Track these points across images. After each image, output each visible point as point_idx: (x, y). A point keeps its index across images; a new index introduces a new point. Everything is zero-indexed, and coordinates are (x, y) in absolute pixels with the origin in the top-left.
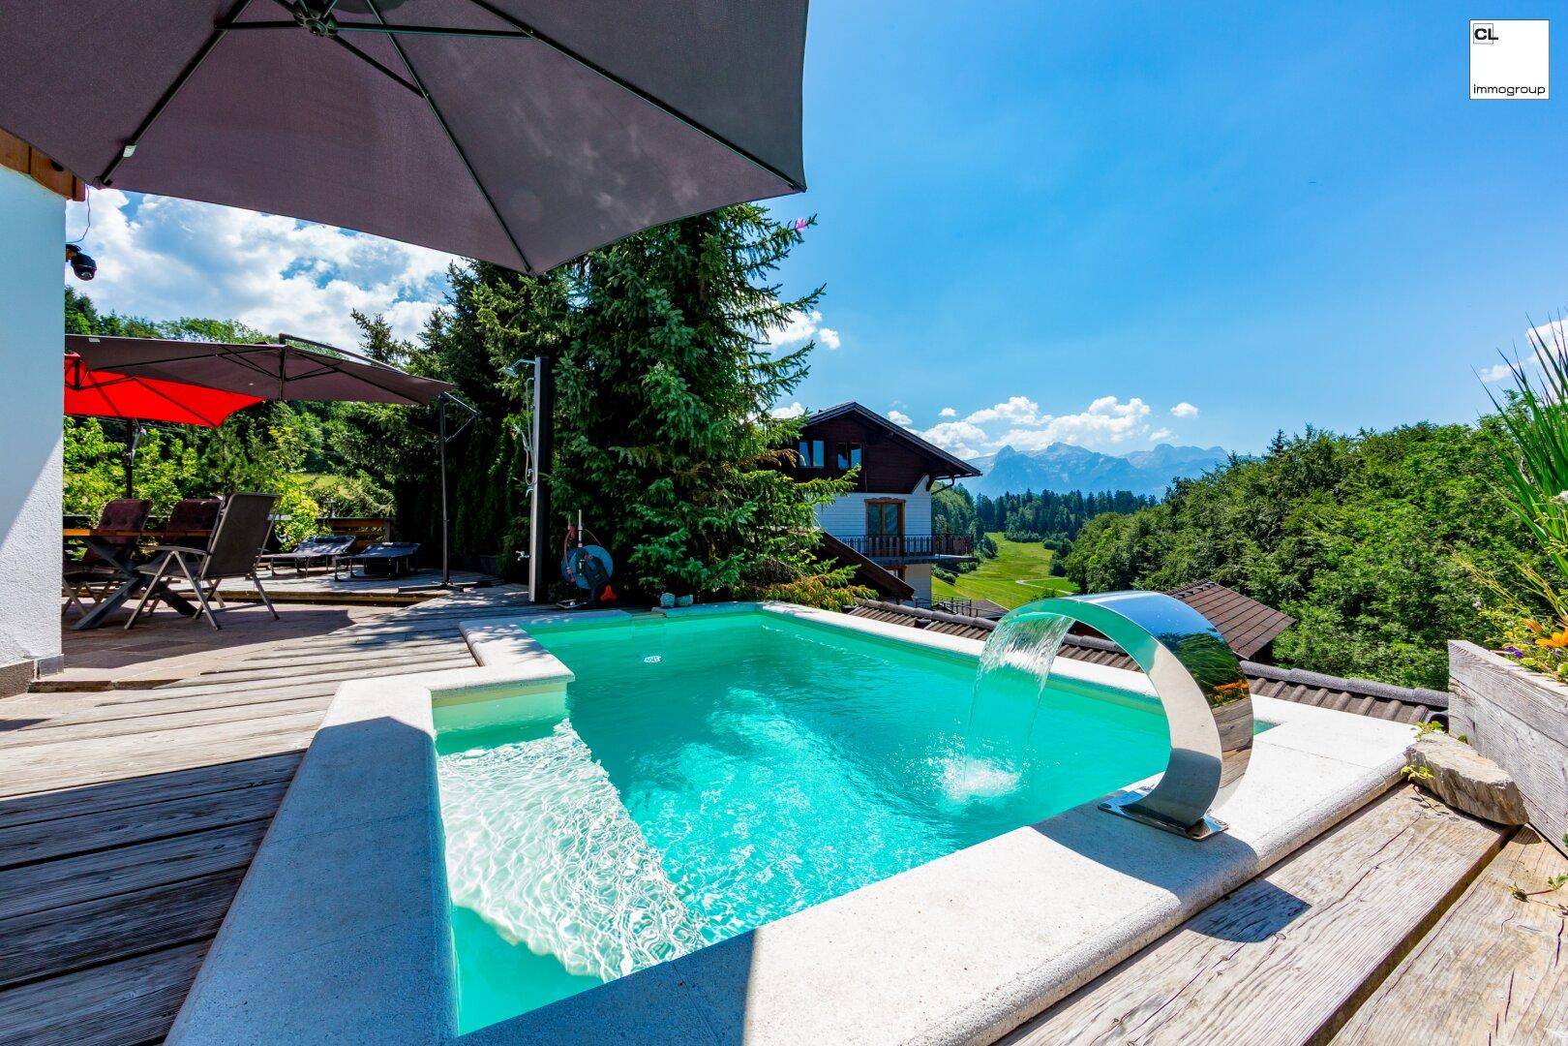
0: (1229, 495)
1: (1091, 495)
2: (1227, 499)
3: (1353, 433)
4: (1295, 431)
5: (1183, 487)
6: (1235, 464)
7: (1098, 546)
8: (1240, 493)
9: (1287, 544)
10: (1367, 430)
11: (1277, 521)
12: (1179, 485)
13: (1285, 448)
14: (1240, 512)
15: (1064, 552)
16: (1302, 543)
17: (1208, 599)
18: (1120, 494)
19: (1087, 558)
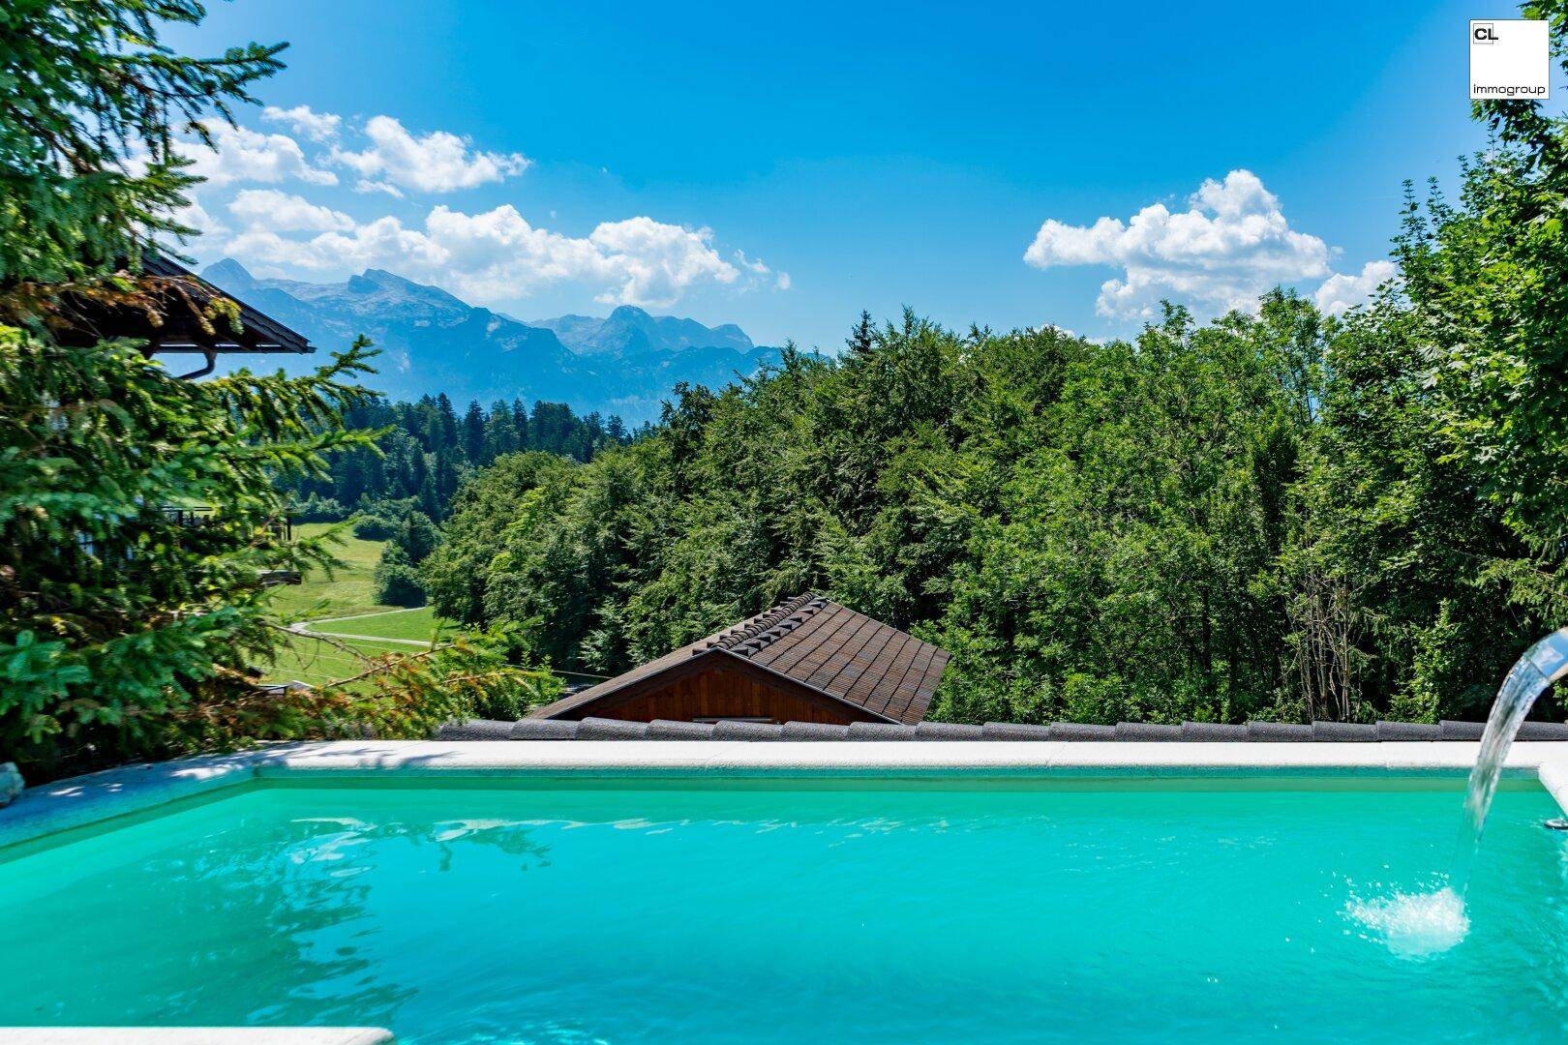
0: (788, 426)
1: (475, 412)
2: (783, 435)
3: (963, 333)
4: (887, 320)
5: (698, 408)
6: (793, 366)
7: (512, 528)
8: (805, 424)
9: (885, 522)
10: (981, 329)
11: (867, 478)
12: (687, 401)
13: (874, 345)
14: (808, 461)
15: (416, 548)
16: (908, 518)
18: (542, 410)
19: (485, 558)
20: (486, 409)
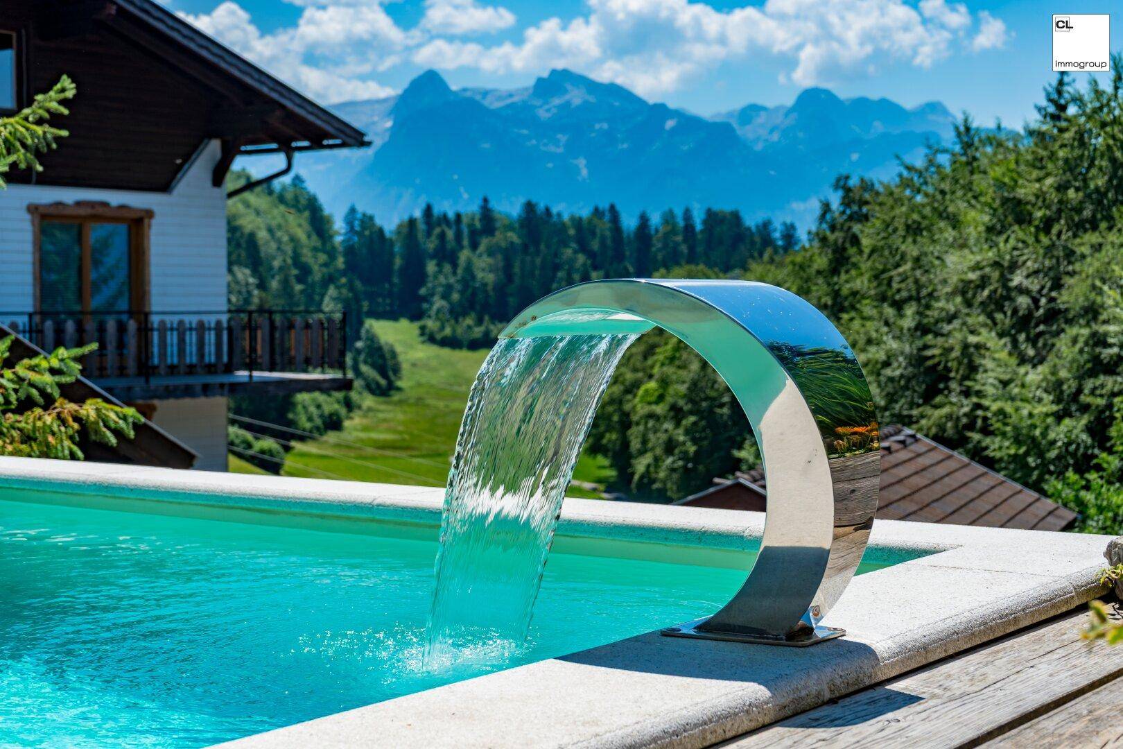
0: (955, 222)
1: (644, 221)
2: (950, 234)
5: (856, 202)
6: (968, 146)
7: (660, 355)
8: (977, 219)
9: (1069, 345)
11: (1051, 290)
12: (849, 198)
13: (1072, 110)
14: (977, 267)
16: (1098, 341)
17: (902, 472)
18: (713, 218)
20: (655, 220)
